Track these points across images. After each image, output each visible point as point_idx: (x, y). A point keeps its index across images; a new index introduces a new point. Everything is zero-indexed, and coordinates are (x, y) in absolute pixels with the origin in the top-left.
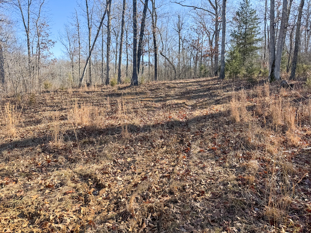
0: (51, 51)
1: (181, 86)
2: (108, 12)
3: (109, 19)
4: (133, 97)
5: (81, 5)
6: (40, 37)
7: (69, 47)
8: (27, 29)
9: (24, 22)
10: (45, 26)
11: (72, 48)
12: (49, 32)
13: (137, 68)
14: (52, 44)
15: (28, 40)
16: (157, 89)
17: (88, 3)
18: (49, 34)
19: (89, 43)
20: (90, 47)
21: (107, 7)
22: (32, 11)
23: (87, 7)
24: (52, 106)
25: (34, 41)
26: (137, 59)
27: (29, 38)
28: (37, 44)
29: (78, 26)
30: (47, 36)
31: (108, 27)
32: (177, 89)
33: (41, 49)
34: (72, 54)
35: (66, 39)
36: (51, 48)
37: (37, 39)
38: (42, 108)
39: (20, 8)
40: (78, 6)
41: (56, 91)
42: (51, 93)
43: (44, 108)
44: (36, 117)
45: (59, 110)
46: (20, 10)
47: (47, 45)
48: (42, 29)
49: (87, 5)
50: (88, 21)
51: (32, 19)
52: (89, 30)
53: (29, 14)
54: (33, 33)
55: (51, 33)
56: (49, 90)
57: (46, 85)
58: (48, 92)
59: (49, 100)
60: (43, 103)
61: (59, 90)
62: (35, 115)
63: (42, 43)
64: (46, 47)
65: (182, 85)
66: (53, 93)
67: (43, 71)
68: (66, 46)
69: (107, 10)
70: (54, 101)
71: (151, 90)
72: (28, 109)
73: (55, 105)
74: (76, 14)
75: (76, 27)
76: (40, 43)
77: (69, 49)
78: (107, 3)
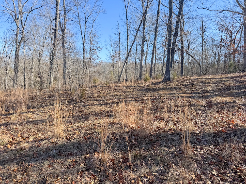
0: (99, 55)
1: (215, 82)
2: (143, 21)
3: (144, 27)
4: (168, 92)
5: (122, 19)
6: (92, 45)
7: (111, 52)
8: (84, 40)
9: (82, 35)
10: (96, 37)
11: (113, 52)
12: (98, 41)
13: (170, 65)
14: (100, 49)
15: (84, 47)
16: (191, 84)
17: (128, 16)
18: (98, 43)
19: (127, 48)
20: (128, 50)
21: (143, 17)
22: (87, 26)
23: (127, 19)
24: (98, 100)
25: (87, 47)
26: (170, 57)
27: (85, 46)
28: (90, 50)
29: (119, 35)
30: (97, 44)
31: (143, 33)
32: (212, 84)
33: (92, 54)
34: (113, 57)
35: (110, 46)
36: (99, 53)
37: (90, 46)
38: (90, 101)
39: (80, 25)
40: (120, 19)
41: (101, 86)
42: (98, 88)
43: (92, 101)
44: (84, 112)
45: (104, 104)
46: (80, 26)
47: (96, 51)
48: (94, 39)
49: (127, 18)
50: (127, 30)
51: (87, 32)
52: (128, 38)
53: (85, 29)
54: (87, 42)
55: (100, 41)
56: (96, 85)
57: (94, 81)
58: (96, 86)
59: (96, 94)
60: (91, 97)
61: (104, 85)
62: (84, 109)
63: (93, 49)
64: (96, 52)
65: (215, 80)
66: (99, 88)
67: (93, 70)
68: (110, 51)
69: (143, 20)
70: (100, 95)
71: (185, 85)
72: (79, 102)
73: (100, 99)
74: (118, 25)
75: (117, 35)
76: (92, 49)
77: (111, 54)
78: (143, 14)
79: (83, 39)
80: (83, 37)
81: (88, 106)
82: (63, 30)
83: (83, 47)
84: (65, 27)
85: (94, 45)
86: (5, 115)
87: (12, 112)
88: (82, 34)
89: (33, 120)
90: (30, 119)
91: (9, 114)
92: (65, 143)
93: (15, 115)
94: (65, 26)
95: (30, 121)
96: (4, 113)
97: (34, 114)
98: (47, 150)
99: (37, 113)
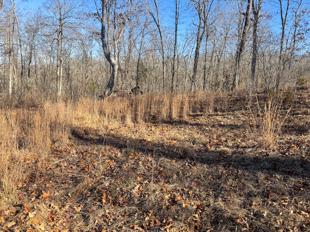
6: (297, 28)
8: (284, 22)
9: (282, 15)
10: (306, 14)
18: (309, 22)
30: (306, 24)
38: (300, 109)
47: (304, 35)
48: (302, 18)
51: (291, 9)
53: (288, 5)
56: (304, 86)
58: (304, 89)
64: (302, 38)
76: (296, 34)
79: (283, 20)
80: (284, 18)
81: (299, 115)
82: (257, 12)
83: (282, 32)
84: (260, 8)
85: (301, 27)
86: (193, 116)
87: (199, 113)
88: (283, 13)
89: (225, 124)
90: (222, 122)
91: (197, 115)
92: (280, 158)
93: (203, 117)
94: (260, 6)
95: (222, 124)
96: (191, 114)
97: (224, 117)
98: (255, 160)
99: (227, 117)
